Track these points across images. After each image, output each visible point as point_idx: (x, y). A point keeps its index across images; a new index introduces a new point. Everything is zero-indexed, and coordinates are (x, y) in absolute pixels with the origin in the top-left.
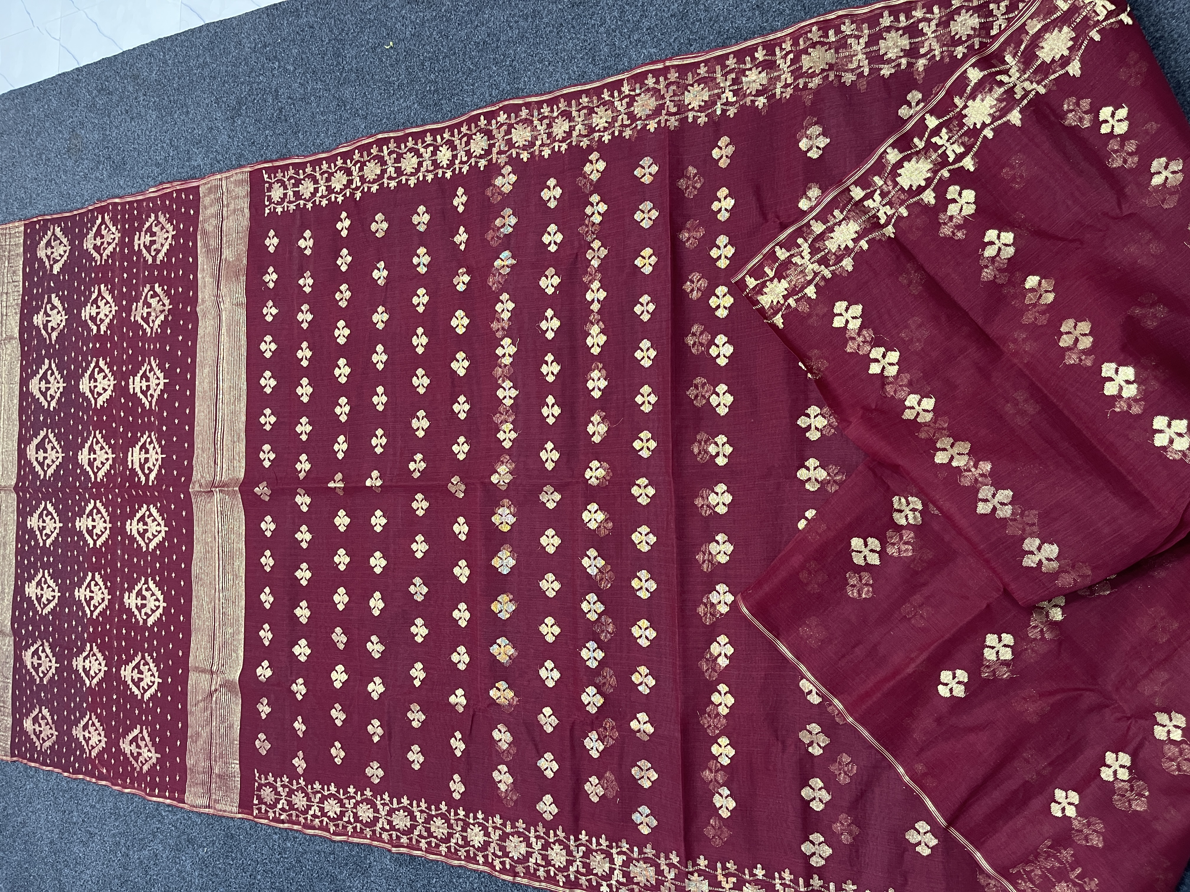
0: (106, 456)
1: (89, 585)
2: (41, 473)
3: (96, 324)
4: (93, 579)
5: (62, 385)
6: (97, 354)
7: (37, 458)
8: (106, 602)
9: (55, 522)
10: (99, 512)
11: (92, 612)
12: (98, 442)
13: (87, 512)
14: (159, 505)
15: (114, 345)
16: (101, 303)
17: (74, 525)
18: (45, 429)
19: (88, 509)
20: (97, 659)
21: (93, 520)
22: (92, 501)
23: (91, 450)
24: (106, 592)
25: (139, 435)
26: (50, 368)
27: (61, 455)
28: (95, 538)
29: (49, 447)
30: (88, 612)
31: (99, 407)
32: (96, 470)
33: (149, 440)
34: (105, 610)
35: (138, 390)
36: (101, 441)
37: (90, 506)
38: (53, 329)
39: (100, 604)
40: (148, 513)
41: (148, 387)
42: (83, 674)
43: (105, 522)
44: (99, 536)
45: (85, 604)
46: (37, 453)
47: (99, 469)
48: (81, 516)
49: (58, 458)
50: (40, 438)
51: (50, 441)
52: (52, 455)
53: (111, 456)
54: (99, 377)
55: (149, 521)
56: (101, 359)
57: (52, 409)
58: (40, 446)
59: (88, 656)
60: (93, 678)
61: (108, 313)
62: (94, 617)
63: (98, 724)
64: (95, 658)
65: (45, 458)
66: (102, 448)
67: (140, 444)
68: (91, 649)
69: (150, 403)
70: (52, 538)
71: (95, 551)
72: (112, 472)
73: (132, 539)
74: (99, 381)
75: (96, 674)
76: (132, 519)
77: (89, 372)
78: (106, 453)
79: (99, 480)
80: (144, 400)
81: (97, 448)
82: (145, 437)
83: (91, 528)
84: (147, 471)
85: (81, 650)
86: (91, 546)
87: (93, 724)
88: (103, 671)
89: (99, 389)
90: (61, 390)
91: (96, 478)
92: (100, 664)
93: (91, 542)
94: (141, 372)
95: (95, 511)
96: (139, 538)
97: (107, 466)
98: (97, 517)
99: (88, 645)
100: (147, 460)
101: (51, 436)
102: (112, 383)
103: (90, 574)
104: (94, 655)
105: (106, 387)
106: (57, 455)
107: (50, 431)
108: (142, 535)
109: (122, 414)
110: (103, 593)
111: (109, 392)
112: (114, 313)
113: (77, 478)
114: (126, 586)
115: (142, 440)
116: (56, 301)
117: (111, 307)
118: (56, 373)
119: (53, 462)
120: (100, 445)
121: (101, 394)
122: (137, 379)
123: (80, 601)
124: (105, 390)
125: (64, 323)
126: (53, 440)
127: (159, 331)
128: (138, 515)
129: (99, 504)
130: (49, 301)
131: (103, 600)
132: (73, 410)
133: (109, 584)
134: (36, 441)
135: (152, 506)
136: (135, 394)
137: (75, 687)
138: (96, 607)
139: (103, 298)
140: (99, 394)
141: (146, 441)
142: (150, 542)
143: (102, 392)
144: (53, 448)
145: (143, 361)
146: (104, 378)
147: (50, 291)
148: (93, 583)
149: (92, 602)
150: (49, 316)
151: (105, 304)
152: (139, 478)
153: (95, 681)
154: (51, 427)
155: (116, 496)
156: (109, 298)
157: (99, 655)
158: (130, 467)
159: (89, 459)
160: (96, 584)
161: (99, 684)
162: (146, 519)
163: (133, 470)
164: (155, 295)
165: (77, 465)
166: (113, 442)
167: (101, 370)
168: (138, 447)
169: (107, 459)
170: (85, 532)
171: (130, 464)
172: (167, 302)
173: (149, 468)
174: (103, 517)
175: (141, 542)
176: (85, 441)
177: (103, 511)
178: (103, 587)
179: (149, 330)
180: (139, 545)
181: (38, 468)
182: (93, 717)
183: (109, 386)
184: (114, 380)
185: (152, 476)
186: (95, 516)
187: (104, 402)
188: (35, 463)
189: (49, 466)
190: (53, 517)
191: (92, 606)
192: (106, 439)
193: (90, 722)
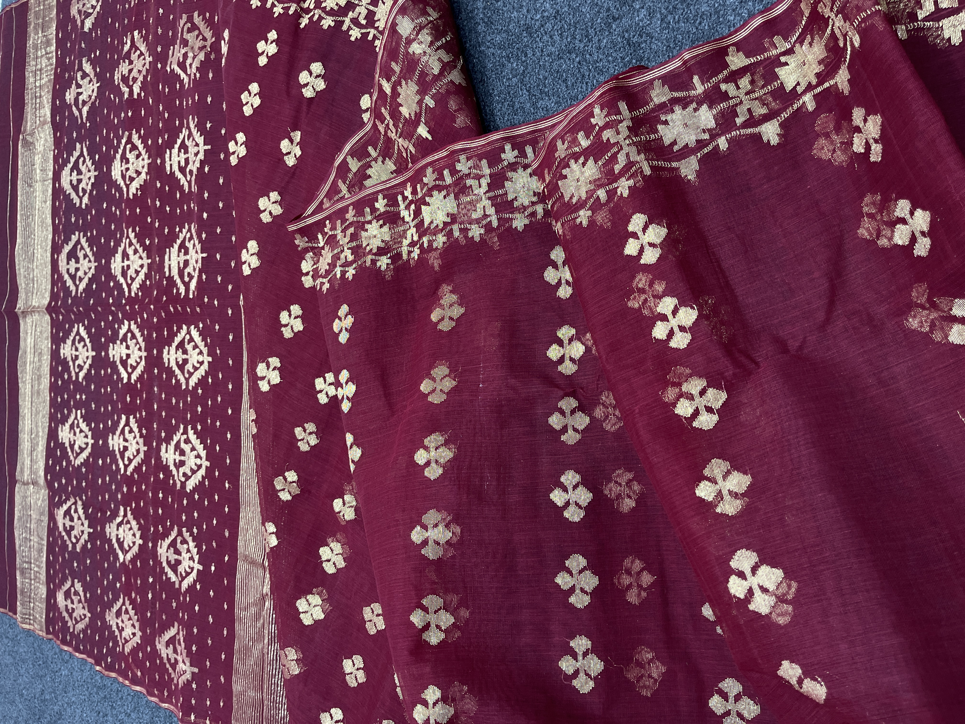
0: (140, 262)
1: (123, 432)
2: (73, 288)
3: (128, 86)
4: (127, 424)
5: (94, 174)
6: (129, 125)
7: (68, 270)
8: (142, 455)
9: (87, 351)
10: (134, 337)
11: (127, 468)
12: (131, 244)
13: (121, 336)
14: (201, 325)
15: (149, 111)
16: (134, 57)
17: (107, 354)
18: (77, 233)
19: (122, 332)
20: (131, 529)
21: (128, 347)
22: (126, 322)
23: (125, 256)
24: (141, 441)
25: (177, 229)
26: (82, 153)
27: (93, 265)
28: (130, 370)
29: (81, 255)
30: (122, 467)
31: (131, 196)
32: (130, 282)
33: (188, 235)
34: (140, 466)
35: (176, 168)
36: (134, 241)
37: (124, 329)
38: (84, 103)
39: (135, 457)
40: (188, 337)
41: (187, 161)
42: (116, 546)
43: (140, 349)
44: (134, 368)
45: (118, 456)
46: (68, 264)
47: (133, 279)
48: (114, 343)
49: (90, 269)
50: (71, 244)
51: (82, 248)
52: (84, 264)
53: (146, 261)
54: (131, 156)
55: (189, 347)
56: (134, 132)
57: (84, 206)
58: (72, 255)
59: (122, 523)
60: (127, 552)
61: (141, 68)
62: (128, 473)
63: (132, 612)
64: (129, 526)
65: (77, 269)
66: (136, 251)
67: (179, 242)
68: (125, 515)
69: (189, 185)
70: (85, 371)
71: (129, 387)
72: (148, 283)
73: (170, 372)
74: (131, 161)
75: (130, 548)
76: (170, 345)
77: (120, 151)
78: (141, 258)
79: (133, 295)
80: (182, 180)
81: (130, 251)
82: (184, 231)
83: (124, 358)
84: (187, 279)
85: (115, 514)
86: (125, 381)
87: (127, 612)
88: (137, 544)
89: (131, 173)
90: (93, 180)
91: (128, 292)
92: (134, 535)
93: (124, 375)
94: (179, 142)
95: (129, 335)
96: (177, 372)
97: (142, 276)
98: (131, 343)
99: (123, 509)
100: (186, 263)
101: (83, 241)
102: (147, 161)
103: (124, 419)
104: (128, 522)
105: (140, 169)
106: (90, 265)
107: (82, 234)
108: (181, 367)
109: (158, 203)
110: (137, 443)
111: (143, 176)
112: (148, 66)
113: (110, 293)
114: (163, 434)
115: (181, 236)
116: (87, 66)
117: (144, 59)
118: (88, 159)
119: (85, 273)
120: (133, 247)
121: (134, 179)
122: (175, 151)
123: (113, 451)
124: (138, 173)
125: (95, 92)
126: (86, 245)
127: (198, 77)
128: (177, 340)
129: (133, 327)
130: (81, 67)
131: (138, 451)
132: (105, 205)
133: (144, 432)
134: (67, 249)
135: (193, 327)
136: (172, 174)
137: (108, 561)
138: (130, 461)
139: (137, 49)
140: (132, 179)
141: (185, 237)
142: (190, 377)
143: (134, 175)
144: (85, 256)
146: (138, 156)
147: (81, 54)
148: (128, 430)
149: (127, 455)
150: (81, 87)
151: (139, 57)
152: (178, 289)
153: (129, 556)
155: (151, 315)
156: (143, 48)
157: (134, 523)
158: (167, 274)
159: (123, 267)
160: (131, 431)
161: (133, 560)
162: (187, 346)
163: (170, 279)
164: (193, 27)
165: (111, 277)
166: (148, 242)
167: (134, 148)
168: (176, 246)
169: (142, 266)
170: (118, 363)
171: (166, 270)
172: (208, 34)
173: (189, 274)
174: (138, 343)
175: (181, 377)
176: (118, 244)
177: (138, 334)
178: (138, 435)
179: (186, 80)
180: (178, 381)
181: (69, 283)
182: (127, 603)
183: (143, 167)
184: (149, 158)
185: (193, 285)
186: (129, 342)
187: (137, 189)
188: (66, 277)
189: (81, 279)
190: (85, 345)
191: (126, 459)
192: (140, 238)
193: (124, 607)
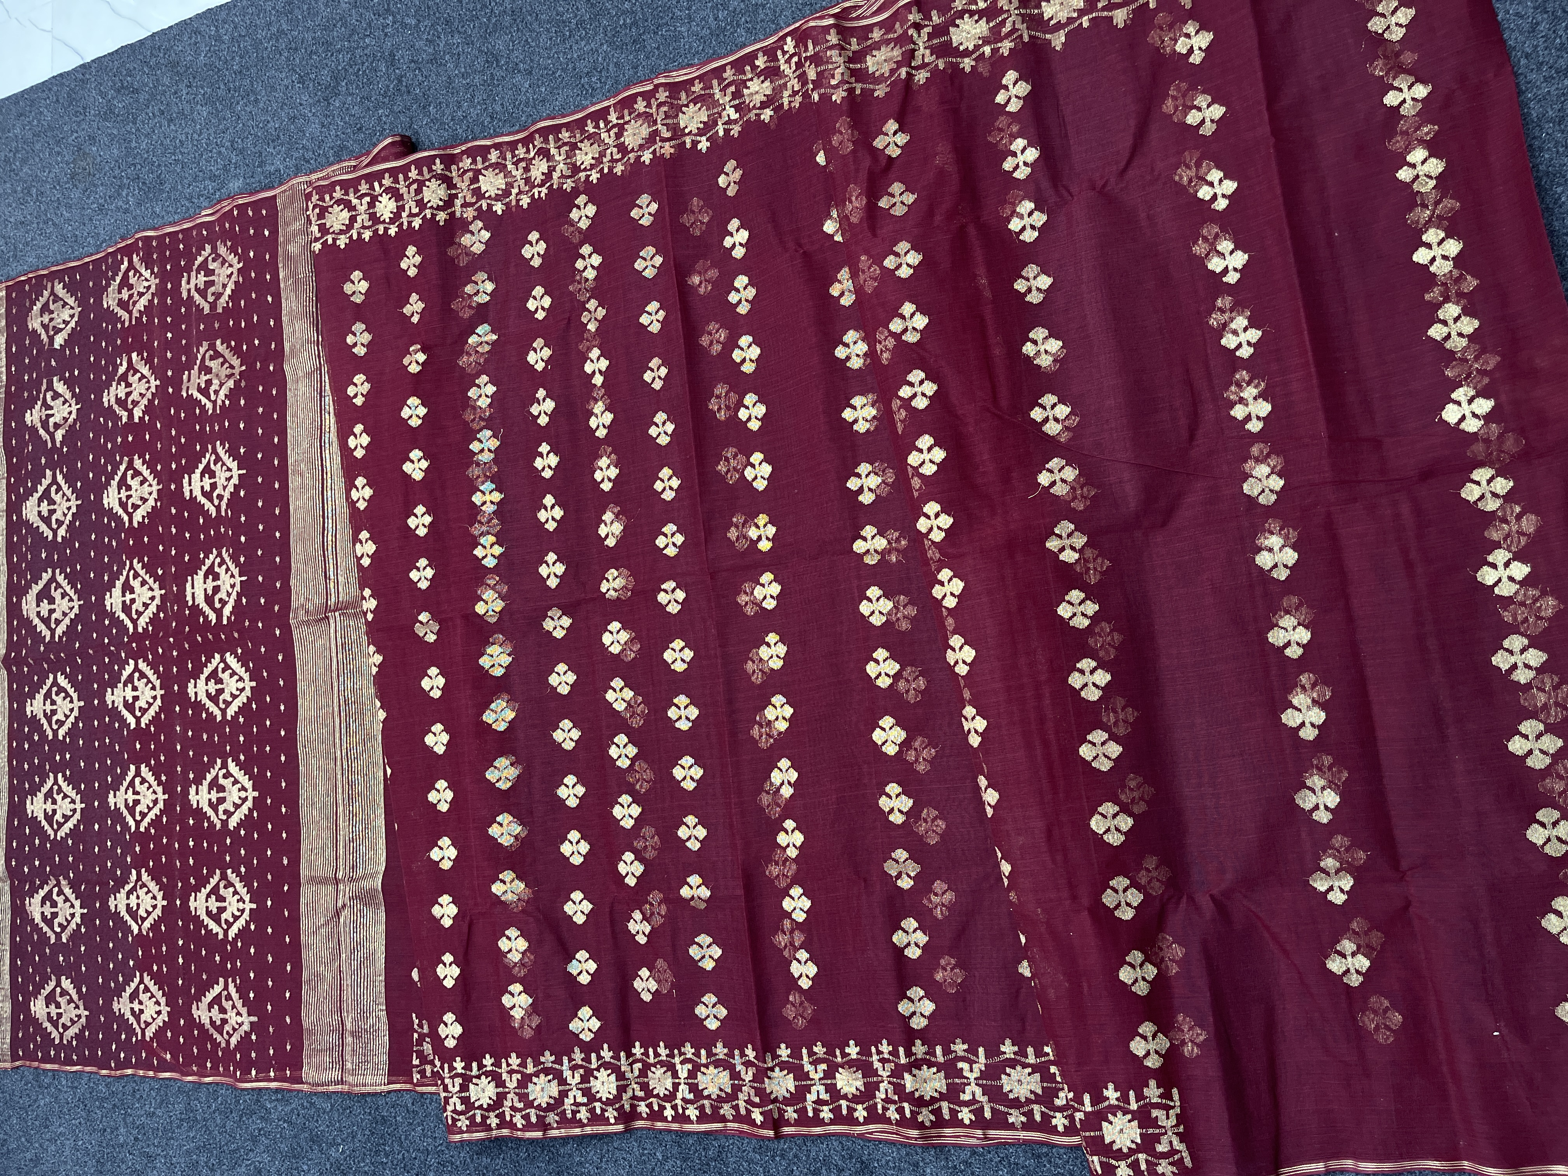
0: (150, 594)
1: (132, 784)
2: (46, 633)
3: (126, 409)
4: (138, 773)
5: (74, 503)
6: (128, 450)
7: (38, 613)
8: (161, 805)
9: (71, 702)
10: (143, 675)
11: (138, 823)
12: (136, 576)
13: (123, 679)
14: (239, 651)
15: (156, 435)
16: (133, 379)
17: (103, 701)
18: (50, 570)
19: (125, 674)
20: (149, 891)
21: (135, 689)
22: (131, 662)
23: (127, 588)
24: (160, 790)
25: (202, 556)
26: (54, 481)
27: (76, 604)
28: (138, 714)
29: (57, 594)
30: (132, 823)
31: (136, 525)
32: (135, 617)
33: (218, 560)
34: (158, 818)
35: (197, 493)
36: (142, 572)
37: (129, 669)
38: (57, 426)
39: (150, 809)
40: (222, 665)
41: (214, 486)
42: (127, 917)
43: (153, 688)
44: (144, 711)
45: (125, 813)
46: (38, 606)
47: (139, 614)
48: (114, 686)
49: (72, 608)
50: (42, 583)
51: (59, 586)
52: (62, 605)
53: (158, 593)
54: (134, 483)
55: (225, 676)
56: (136, 457)
57: (59, 539)
58: (44, 595)
59: (134, 889)
60: (144, 919)
61: (144, 392)
62: (142, 829)
63: (154, 988)
64: (145, 889)
65: (52, 611)
66: (144, 583)
67: (204, 568)
68: (139, 877)
69: (218, 508)
70: (68, 725)
71: (140, 733)
72: (162, 615)
73: (199, 706)
74: (134, 488)
75: (149, 913)
76: (197, 677)
77: (117, 478)
78: (151, 589)
79: (140, 630)
80: (208, 505)
81: (135, 584)
82: (212, 557)
83: (130, 701)
84: (217, 605)
85: (124, 881)
86: (133, 726)
87: (147, 989)
88: (159, 907)
89: (135, 500)
90: (74, 510)
91: (135, 627)
92: (154, 898)
93: (131, 720)
94: (201, 467)
95: (137, 675)
96: (209, 704)
97: (153, 608)
98: (140, 684)
99: (134, 872)
100: (216, 589)
101: (60, 578)
102: (155, 488)
103: (133, 768)
104: (144, 885)
105: (146, 496)
106: (71, 604)
107: (57, 571)
108: (214, 698)
109: (174, 530)
110: (154, 792)
111: (151, 502)
112: (153, 390)
113: (104, 631)
114: (192, 776)
115: (208, 563)
116: (60, 387)
117: (148, 382)
118: (65, 487)
119: (65, 615)
120: (140, 579)
121: (139, 506)
122: (196, 476)
123: (117, 809)
124: (144, 500)
125: (74, 416)
126: (65, 584)
127: (227, 402)
128: (207, 671)
129: (142, 665)
130: (50, 387)
131: (155, 802)
132: (93, 537)
133: (164, 778)
134: (36, 589)
135: (228, 654)
136: (193, 499)
137: (115, 937)
138: (144, 815)
139: (136, 371)
140: (136, 507)
141: (213, 563)
142: (227, 706)
143: (139, 503)
144: (64, 595)
145: (204, 450)
146: (142, 483)
147: (50, 373)
148: (138, 780)
149: (138, 809)
150: (51, 408)
151: (140, 380)
152: (206, 617)
153: (147, 924)
154: (61, 565)
155: (169, 648)
156: (145, 371)
157: (152, 886)
158: (190, 603)
159: (124, 602)
160: (143, 781)
161: (155, 927)
162: (220, 674)
163: (195, 609)
164: (217, 355)
165: (105, 613)
166: (160, 572)
167: (137, 473)
168: (201, 573)
169: (152, 598)
170: (121, 708)
171: (189, 598)
172: (236, 362)
173: (220, 600)
174: (149, 681)
175: (213, 708)
176: (114, 577)
177: (149, 673)
178: (154, 784)
179: (209, 405)
180: (210, 714)
181: (41, 627)
182: (147, 979)
183: (150, 494)
184: (158, 484)
185: (227, 610)
186: (136, 683)
187: (143, 517)
188: (36, 621)
189: (58, 622)
190: (67, 695)
191: (137, 814)
192: (150, 569)
193: (142, 987)
